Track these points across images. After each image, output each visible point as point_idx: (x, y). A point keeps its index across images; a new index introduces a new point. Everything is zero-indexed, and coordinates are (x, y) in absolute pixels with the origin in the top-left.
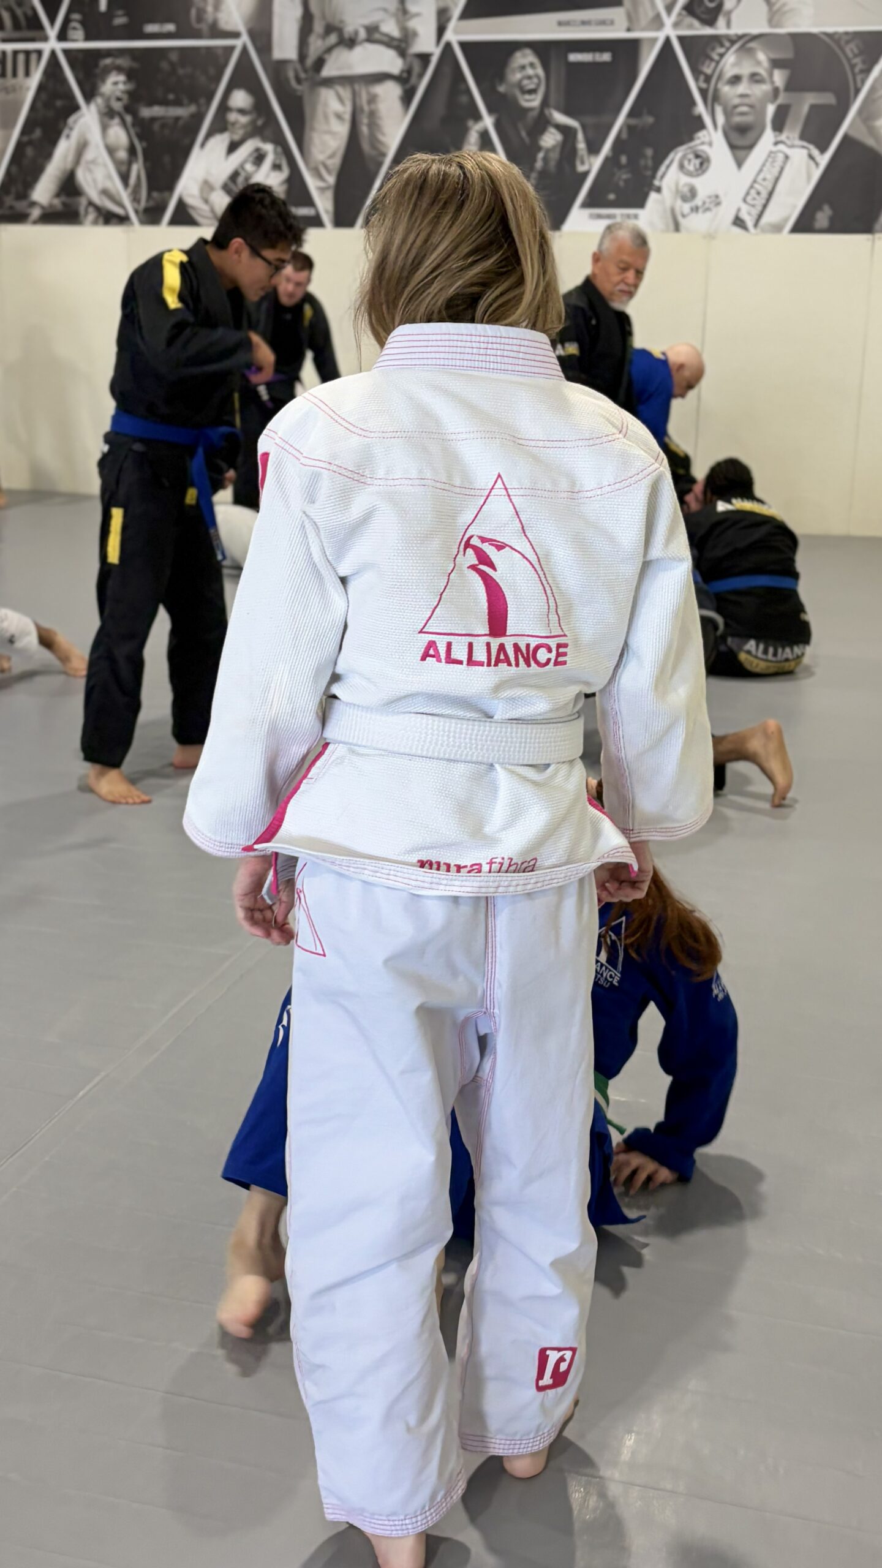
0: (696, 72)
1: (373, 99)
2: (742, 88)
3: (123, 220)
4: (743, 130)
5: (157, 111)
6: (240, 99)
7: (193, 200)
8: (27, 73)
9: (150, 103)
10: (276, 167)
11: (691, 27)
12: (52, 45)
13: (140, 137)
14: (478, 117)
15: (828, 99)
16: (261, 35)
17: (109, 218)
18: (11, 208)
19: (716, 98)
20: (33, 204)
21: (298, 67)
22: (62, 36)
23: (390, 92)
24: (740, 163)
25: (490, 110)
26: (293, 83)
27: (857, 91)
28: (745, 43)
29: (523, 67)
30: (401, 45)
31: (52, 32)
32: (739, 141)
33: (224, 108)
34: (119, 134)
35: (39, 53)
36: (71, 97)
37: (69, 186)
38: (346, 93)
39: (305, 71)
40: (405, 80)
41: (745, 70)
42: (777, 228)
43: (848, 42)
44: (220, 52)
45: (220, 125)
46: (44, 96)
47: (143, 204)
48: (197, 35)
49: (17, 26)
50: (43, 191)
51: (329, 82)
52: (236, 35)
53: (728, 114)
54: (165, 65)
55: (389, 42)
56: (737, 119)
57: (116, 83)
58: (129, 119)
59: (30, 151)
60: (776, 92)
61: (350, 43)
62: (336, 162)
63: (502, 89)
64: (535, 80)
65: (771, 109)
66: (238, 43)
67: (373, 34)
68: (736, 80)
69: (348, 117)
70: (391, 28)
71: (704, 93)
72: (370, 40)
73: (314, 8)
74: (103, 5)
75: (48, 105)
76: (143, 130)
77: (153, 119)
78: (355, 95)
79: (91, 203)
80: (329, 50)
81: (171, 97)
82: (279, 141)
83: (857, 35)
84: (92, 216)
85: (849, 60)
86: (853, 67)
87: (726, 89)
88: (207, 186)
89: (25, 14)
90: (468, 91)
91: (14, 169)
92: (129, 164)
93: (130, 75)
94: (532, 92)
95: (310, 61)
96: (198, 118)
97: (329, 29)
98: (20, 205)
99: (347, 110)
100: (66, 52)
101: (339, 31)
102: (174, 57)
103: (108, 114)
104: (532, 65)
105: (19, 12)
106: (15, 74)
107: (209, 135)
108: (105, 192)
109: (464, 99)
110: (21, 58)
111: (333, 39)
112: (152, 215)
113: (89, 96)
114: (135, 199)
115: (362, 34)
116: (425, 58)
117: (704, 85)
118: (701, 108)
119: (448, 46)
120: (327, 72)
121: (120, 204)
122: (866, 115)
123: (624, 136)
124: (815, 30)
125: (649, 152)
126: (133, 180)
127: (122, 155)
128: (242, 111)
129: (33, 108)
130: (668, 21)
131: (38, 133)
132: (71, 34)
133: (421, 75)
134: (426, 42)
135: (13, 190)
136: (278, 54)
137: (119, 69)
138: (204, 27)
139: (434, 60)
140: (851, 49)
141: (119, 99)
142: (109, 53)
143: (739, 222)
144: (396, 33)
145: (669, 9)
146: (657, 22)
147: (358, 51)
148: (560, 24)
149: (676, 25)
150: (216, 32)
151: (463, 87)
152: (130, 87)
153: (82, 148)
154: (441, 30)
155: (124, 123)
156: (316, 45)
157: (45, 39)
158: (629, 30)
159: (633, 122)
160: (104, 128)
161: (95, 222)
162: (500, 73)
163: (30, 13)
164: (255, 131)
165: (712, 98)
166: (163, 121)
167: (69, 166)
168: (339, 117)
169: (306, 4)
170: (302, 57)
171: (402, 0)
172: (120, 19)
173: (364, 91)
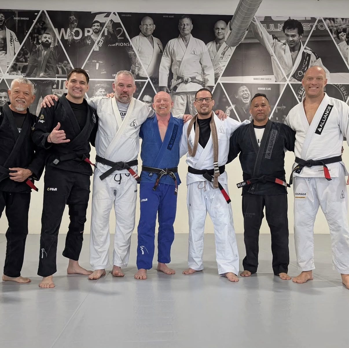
1: (193, 99)
6: (148, 98)
11: (295, 81)
14: (230, 106)
16: (155, 79)
21: (168, 89)
29: (243, 91)
30: (203, 83)
38: (185, 97)
39: (170, 90)
43: (341, 87)
44: (140, 83)
49: (63, 72)
51: (179, 94)
52: (146, 78)
55: (199, 82)
57: (102, 92)
61: (186, 82)
63: (237, 97)
64: (248, 95)
66: (147, 81)
67: (193, 80)
69: (185, 105)
70: (199, 78)
71: (300, 100)
74: (97, 67)
78: (188, 98)
80: (179, 84)
83: (343, 85)
85: (342, 92)
86: (343, 94)
89: (67, 69)
90: (226, 98)
93: (107, 89)
94: (247, 98)
95: (172, 87)
97: (178, 78)
99: (185, 103)
101: (182, 78)
104: (246, 90)
105: (65, 68)
109: (224, 100)
111: (180, 81)
115: (190, 80)
116: (211, 87)
119: (219, 84)
120: (178, 90)
123: (277, 112)
124: (331, 84)
128: (148, 102)
130: (288, 80)
134: (211, 82)
136: (160, 85)
137: (102, 88)
138: (134, 75)
139: (214, 88)
140: (342, 89)
142: (99, 82)
144: (201, 80)
145: (288, 76)
146: (284, 80)
147: (188, 84)
148: (254, 79)
149: (290, 81)
150: (139, 77)
156: (174, 82)
158: (276, 82)
159: (279, 107)
162: (236, 93)
168: (182, 104)
169: (170, 70)
170: (169, 86)
171: (203, 70)
172: (103, 72)
173: (190, 96)
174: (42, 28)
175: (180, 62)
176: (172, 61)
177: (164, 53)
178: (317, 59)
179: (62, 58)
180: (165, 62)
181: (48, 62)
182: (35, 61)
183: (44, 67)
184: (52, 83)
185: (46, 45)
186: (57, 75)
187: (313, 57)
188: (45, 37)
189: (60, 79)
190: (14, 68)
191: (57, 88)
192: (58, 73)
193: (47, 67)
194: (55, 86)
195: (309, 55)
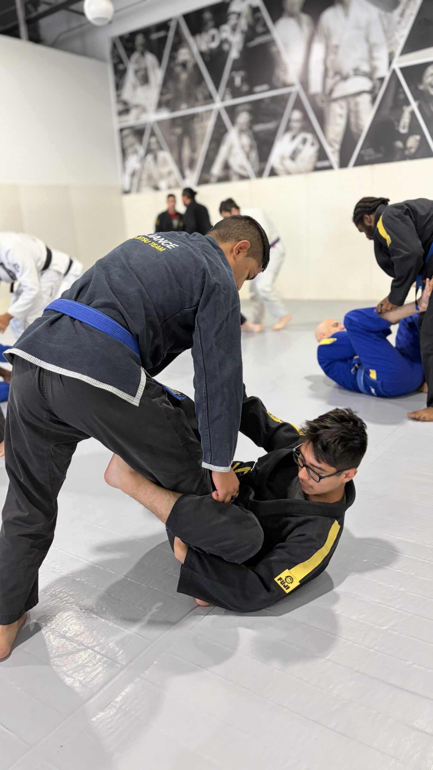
1: (357, 104)
5: (260, 127)
6: (297, 115)
7: (277, 165)
8: (208, 119)
9: (258, 123)
10: (313, 144)
12: (218, 105)
13: (255, 140)
14: (408, 103)
16: (305, 83)
20: (213, 175)
21: (322, 95)
22: (223, 100)
23: (366, 99)
25: (415, 99)
26: (320, 104)
29: (432, 75)
30: (370, 76)
31: (218, 99)
33: (289, 121)
34: (246, 140)
35: (213, 110)
36: (225, 126)
37: (227, 166)
38: (343, 103)
39: (325, 96)
40: (373, 93)
44: (286, 95)
45: (288, 129)
47: (256, 168)
48: (277, 88)
50: (217, 170)
51: (336, 100)
52: (292, 85)
54: (264, 105)
55: (365, 75)
57: (244, 117)
58: (250, 132)
59: (211, 153)
61: (345, 78)
62: (339, 138)
63: (421, 87)
67: (357, 72)
69: (345, 115)
72: (355, 75)
73: (329, 65)
74: (238, 83)
75: (217, 132)
77: (260, 131)
78: (348, 104)
79: (235, 172)
80: (336, 84)
81: (267, 119)
82: (313, 131)
84: (235, 177)
88: (283, 158)
90: (404, 92)
92: (250, 152)
93: (250, 112)
95: (327, 91)
96: (278, 128)
97: (336, 73)
99: (344, 112)
100: (224, 107)
101: (341, 73)
102: (267, 101)
103: (241, 131)
107: (284, 133)
108: (241, 167)
109: (401, 96)
111: (338, 78)
112: (260, 174)
114: (253, 167)
115: (351, 73)
116: (382, 79)
120: (335, 95)
121: (246, 170)
126: (252, 159)
127: (247, 149)
128: (297, 121)
129: (213, 135)
131: (214, 145)
132: (226, 98)
133: (380, 88)
136: (312, 91)
137: (244, 110)
138: (280, 84)
141: (245, 124)
147: (350, 81)
150: (285, 85)
151: (401, 90)
153: (231, 148)
154: (390, 63)
155: (247, 134)
156: (330, 82)
157: (215, 103)
161: (237, 180)
162: (420, 80)
164: (302, 129)
167: (226, 157)
168: (341, 116)
169: (325, 64)
170: (324, 89)
171: (371, 52)
172: (245, 88)
173: (352, 101)
174: (179, 42)
175: (337, 47)
176: (328, 48)
177: (316, 38)
181: (189, 88)
182: (177, 91)
183: (185, 97)
185: (184, 65)
186: (198, 104)
188: (183, 55)
190: (160, 105)
192: (198, 99)
193: (188, 96)
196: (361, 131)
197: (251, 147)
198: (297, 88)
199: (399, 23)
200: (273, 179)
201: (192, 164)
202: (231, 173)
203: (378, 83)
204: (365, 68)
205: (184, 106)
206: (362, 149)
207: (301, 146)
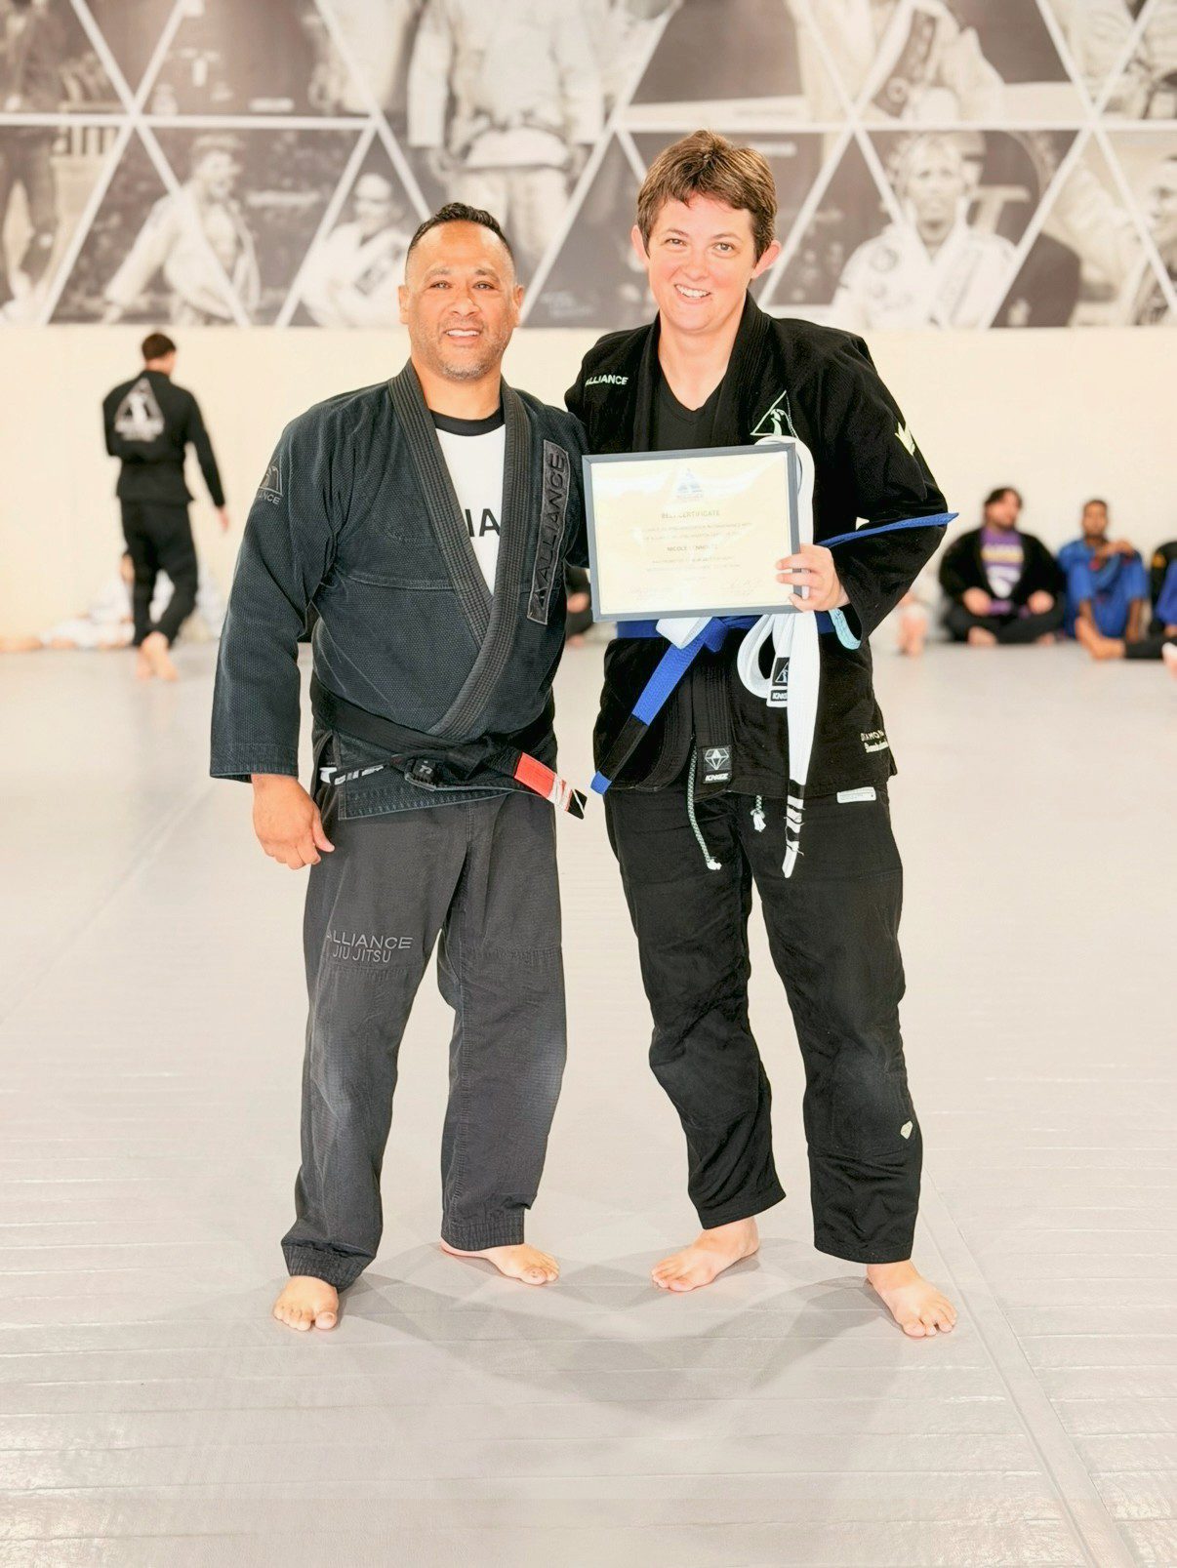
0: (885, 165)
1: (530, 191)
2: (933, 182)
3: (227, 321)
4: (934, 225)
5: (268, 198)
7: (316, 301)
8: (101, 149)
9: (263, 187)
11: (878, 120)
12: (131, 118)
13: (250, 227)
15: (1019, 194)
16: (398, 119)
17: (209, 319)
18: (80, 307)
19: (906, 193)
20: (109, 303)
22: (147, 109)
23: (551, 181)
24: (932, 257)
26: (436, 171)
27: (1048, 185)
28: (935, 136)
30: (561, 133)
31: (133, 103)
32: (929, 235)
33: (352, 197)
34: (224, 224)
35: (117, 129)
36: (155, 179)
37: (158, 284)
38: (498, 181)
39: (450, 155)
40: (567, 169)
41: (935, 163)
42: (972, 325)
43: (1037, 139)
44: (345, 135)
45: (349, 214)
46: (123, 178)
47: (255, 300)
48: (318, 113)
49: (87, 95)
50: (123, 287)
51: (478, 171)
52: (365, 116)
53: (920, 207)
54: (278, 147)
55: (549, 129)
56: (929, 215)
57: (217, 166)
58: (234, 206)
59: (105, 242)
60: (967, 188)
61: (504, 128)
65: (962, 206)
66: (369, 125)
67: (529, 120)
68: (925, 174)
69: (501, 209)
71: (893, 187)
72: (526, 125)
73: (460, 89)
74: (200, 75)
75: (128, 188)
76: (254, 218)
77: (264, 209)
78: (509, 183)
79: (185, 303)
80: (478, 135)
81: (287, 182)
83: (1047, 132)
84: (188, 315)
85: (1038, 155)
86: (1042, 161)
87: (917, 186)
88: (333, 285)
91: (85, 263)
92: (236, 257)
93: (236, 156)
95: (457, 145)
96: (321, 208)
97: (478, 112)
98: (93, 304)
99: (500, 202)
100: (155, 131)
101: (489, 114)
102: (290, 138)
103: (208, 200)
105: (90, 81)
106: (84, 150)
107: (336, 225)
108: (205, 290)
109: (633, 193)
110: (93, 136)
111: (482, 123)
112: (266, 315)
113: (183, 177)
114: (244, 296)
115: (516, 120)
116: (589, 148)
117: (892, 177)
118: (889, 203)
120: (476, 159)
121: (223, 302)
122: (1059, 210)
123: (812, 232)
125: (837, 249)
126: (240, 274)
127: (227, 247)
128: (376, 201)
129: (109, 191)
130: (853, 112)
131: (115, 220)
132: (157, 107)
133: (585, 164)
134: (590, 129)
135: (84, 286)
136: (417, 139)
137: (222, 149)
138: (327, 105)
140: (1041, 145)
141: (221, 184)
142: (207, 131)
143: (933, 321)
144: (555, 119)
145: (855, 100)
146: (842, 114)
147: (511, 136)
149: (862, 117)
150: (341, 112)
151: (631, 180)
152: (236, 169)
153: (174, 239)
154: (607, 116)
155: (227, 210)
156: (463, 129)
157: (123, 112)
158: (811, 122)
159: (822, 217)
160: (203, 215)
161: (192, 324)
163: (104, 82)
164: (392, 223)
165: (901, 192)
166: (278, 212)
167: (155, 261)
169: (450, 83)
170: (447, 142)
171: (562, 83)
172: (222, 94)
173: (520, 181)
175: (481, 54)
176: (455, 50)
177: (427, 22)
178: (962, 29)
179: (76, 44)
180: (431, 50)
181: (32, 58)
183: (18, 78)
184: (49, 135)
186: (65, 106)
187: (948, 25)
189: (77, 122)
191: (69, 151)
192: (65, 95)
193: (30, 77)
194: (60, 145)
195: (932, 21)
196: (541, 251)
197: (239, 243)
198: (376, 124)
199: (626, 35)
200: (304, 333)
201: (35, 262)
202: (174, 303)
203: (580, 154)
204: (550, 114)
205: (14, 101)
206: (545, 289)
207: (386, 263)
